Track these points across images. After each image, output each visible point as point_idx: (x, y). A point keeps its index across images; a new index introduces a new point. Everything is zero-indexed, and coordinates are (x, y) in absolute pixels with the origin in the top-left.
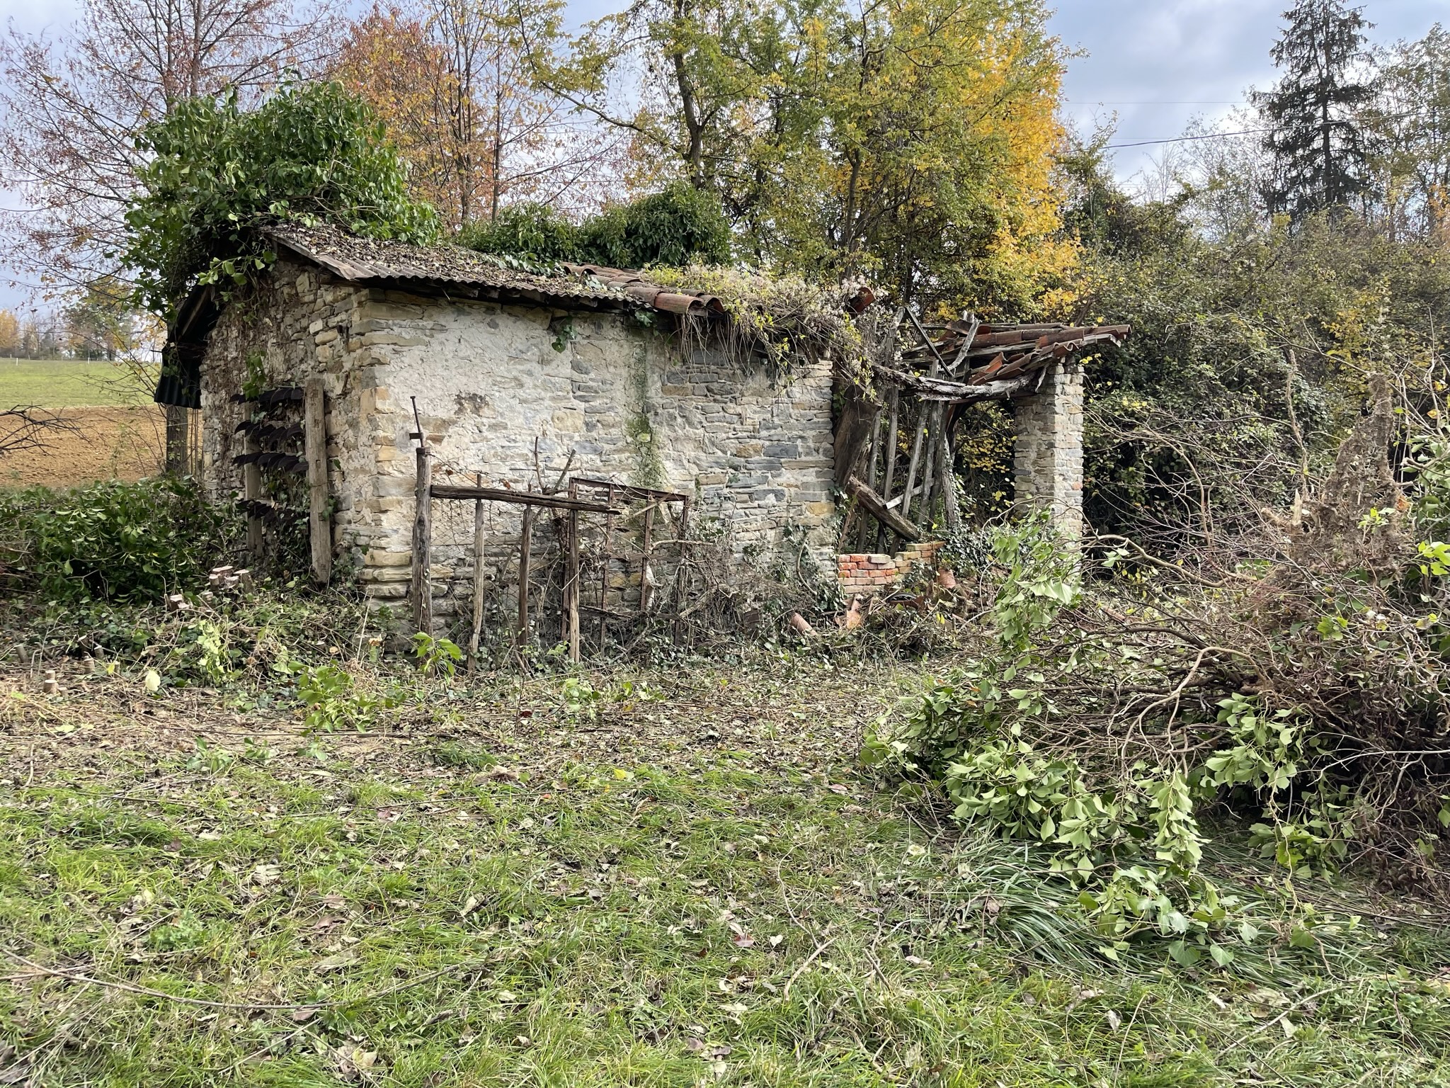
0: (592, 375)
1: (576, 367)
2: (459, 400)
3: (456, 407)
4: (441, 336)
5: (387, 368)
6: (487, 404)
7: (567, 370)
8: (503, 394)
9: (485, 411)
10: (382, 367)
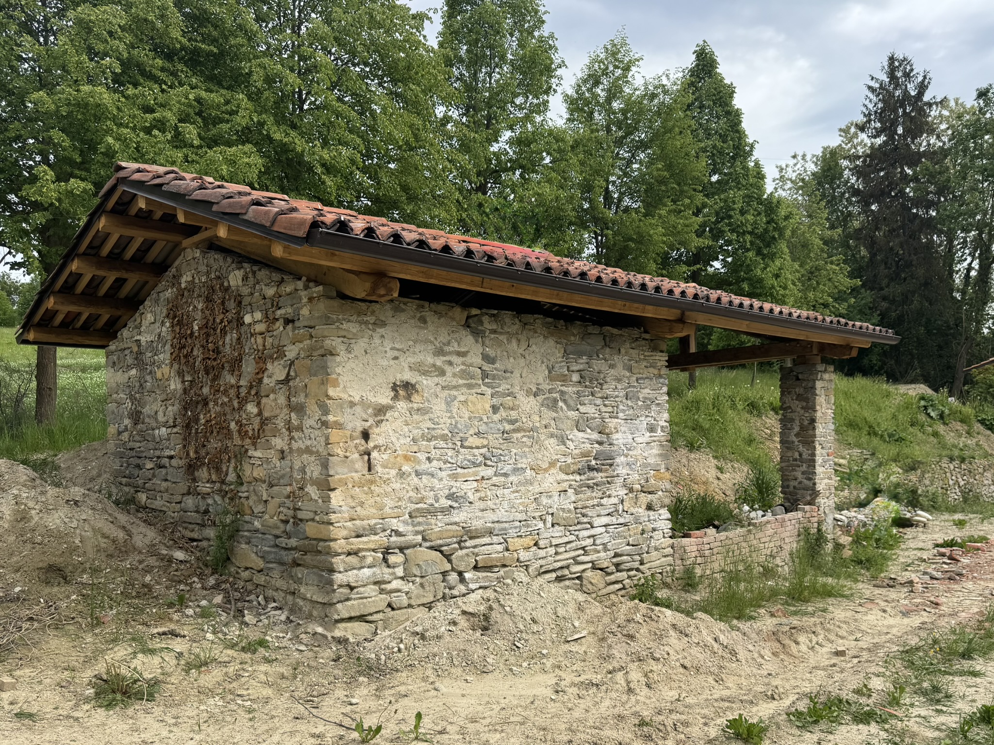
0: (497, 365)
1: (486, 358)
2: (394, 388)
3: (392, 394)
4: (381, 331)
5: (338, 359)
6: (417, 391)
7: (478, 360)
8: (429, 382)
9: (416, 398)
10: (333, 357)
